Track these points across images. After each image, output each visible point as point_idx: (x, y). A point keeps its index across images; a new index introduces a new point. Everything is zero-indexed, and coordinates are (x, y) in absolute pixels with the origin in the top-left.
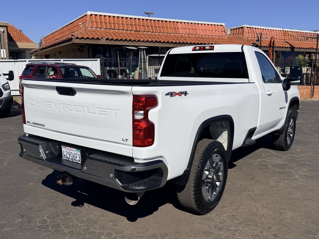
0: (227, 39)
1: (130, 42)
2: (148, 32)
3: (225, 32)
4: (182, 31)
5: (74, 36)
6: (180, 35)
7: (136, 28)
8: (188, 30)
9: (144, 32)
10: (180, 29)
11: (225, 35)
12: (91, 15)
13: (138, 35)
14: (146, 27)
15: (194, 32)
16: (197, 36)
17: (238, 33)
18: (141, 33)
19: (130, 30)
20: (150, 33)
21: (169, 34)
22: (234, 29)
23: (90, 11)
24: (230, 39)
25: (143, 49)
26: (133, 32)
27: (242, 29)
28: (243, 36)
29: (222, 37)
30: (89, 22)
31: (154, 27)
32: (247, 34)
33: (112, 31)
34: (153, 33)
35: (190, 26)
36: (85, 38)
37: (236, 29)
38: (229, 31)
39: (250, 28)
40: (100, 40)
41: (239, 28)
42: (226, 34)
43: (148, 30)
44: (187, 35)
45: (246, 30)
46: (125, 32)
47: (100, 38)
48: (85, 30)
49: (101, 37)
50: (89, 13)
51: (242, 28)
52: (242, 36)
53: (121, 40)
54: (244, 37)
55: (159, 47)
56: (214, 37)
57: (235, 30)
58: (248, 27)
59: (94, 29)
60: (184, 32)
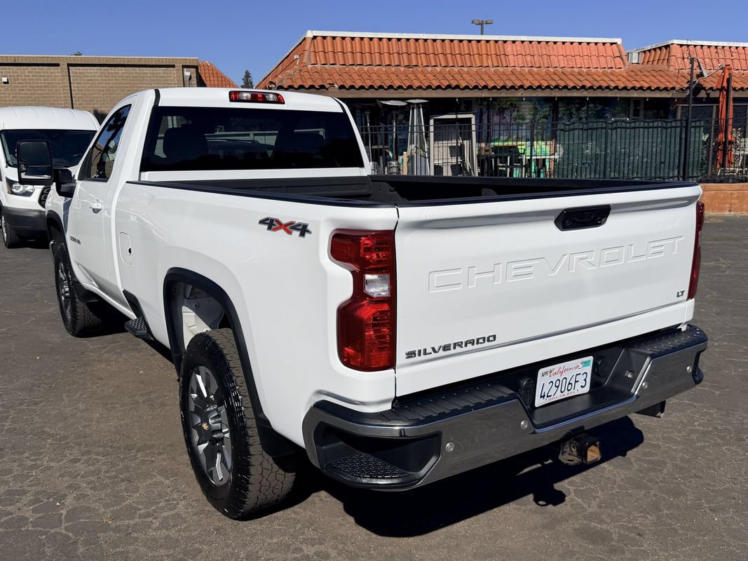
0: (625, 75)
1: (392, 91)
2: (435, 66)
3: (622, 59)
4: (515, 61)
5: (274, 84)
6: (510, 69)
7: (410, 60)
8: (529, 58)
9: (427, 68)
10: (511, 57)
11: (622, 66)
12: (315, 37)
13: (410, 75)
14: (432, 56)
15: (545, 61)
16: (552, 70)
17: (659, 60)
18: (420, 69)
19: (396, 64)
20: (438, 69)
21: (484, 69)
22: (649, 51)
23: (312, 30)
24: (633, 74)
25: (418, 104)
26: (402, 69)
27: (666, 49)
28: (668, 66)
29: (614, 69)
30: (310, 52)
31: (449, 56)
32: (680, 60)
33: (357, 68)
34: (448, 69)
35: (535, 49)
36: (296, 87)
37: (655, 49)
38: (635, 55)
39: (688, 46)
40: (327, 89)
41: (660, 48)
42: (624, 64)
43: (436, 62)
44: (527, 69)
45: (676, 51)
46: (384, 69)
47: (327, 86)
48: (300, 71)
49: (330, 84)
50: (310, 34)
51: (667, 47)
52: (666, 67)
53: (371, 87)
54: (672, 69)
55: (456, 98)
56: (593, 70)
57: (653, 51)
58: (681, 45)
59: (318, 66)
60: (520, 62)
